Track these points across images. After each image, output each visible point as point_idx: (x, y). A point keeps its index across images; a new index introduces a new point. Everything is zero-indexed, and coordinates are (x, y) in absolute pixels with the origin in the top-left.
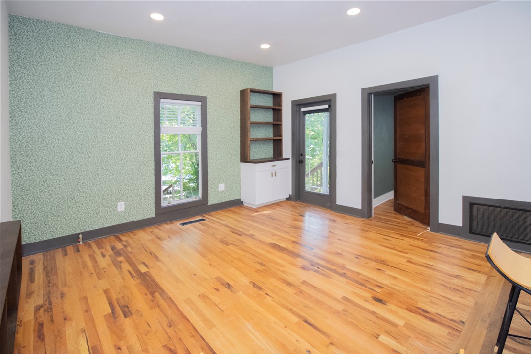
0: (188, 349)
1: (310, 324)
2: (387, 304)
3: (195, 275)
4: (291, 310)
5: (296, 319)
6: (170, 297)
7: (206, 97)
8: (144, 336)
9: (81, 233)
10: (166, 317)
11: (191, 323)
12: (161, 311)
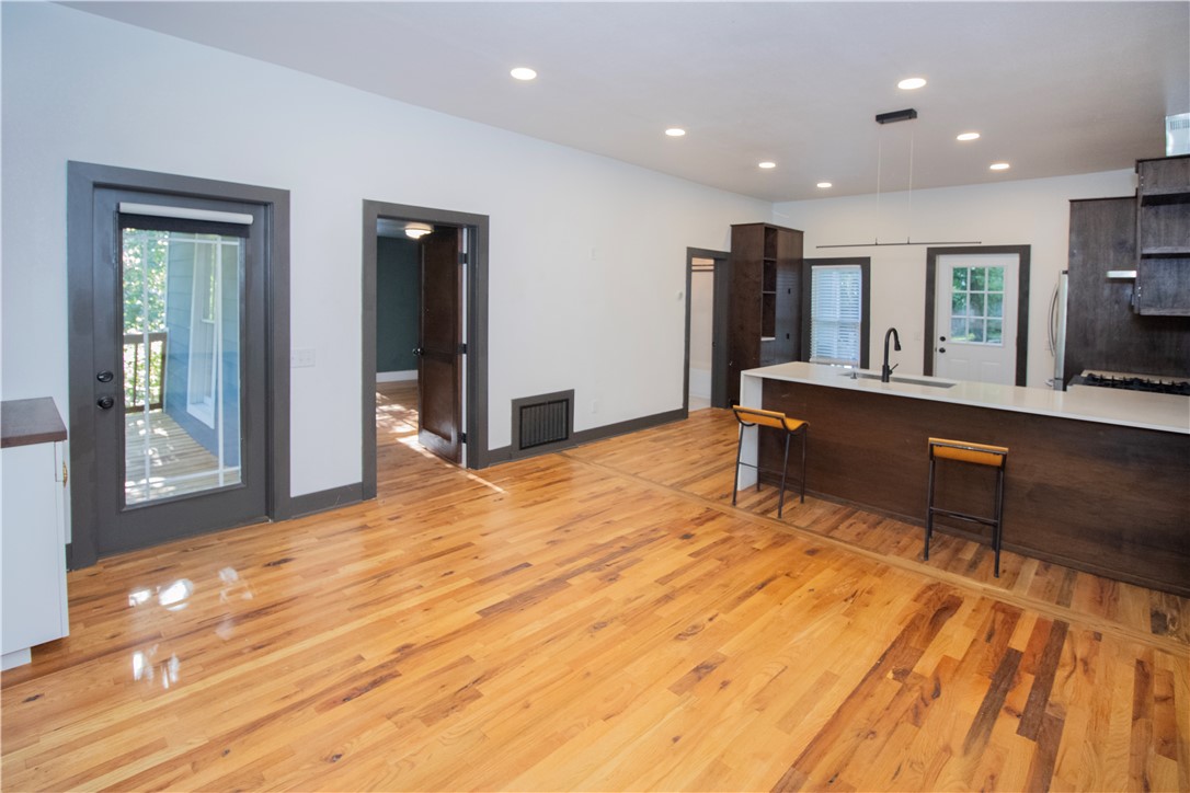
0: (897, 694)
3: (676, 740)
6: (794, 766)
8: (927, 766)
10: (856, 748)
11: (844, 704)
12: (847, 765)
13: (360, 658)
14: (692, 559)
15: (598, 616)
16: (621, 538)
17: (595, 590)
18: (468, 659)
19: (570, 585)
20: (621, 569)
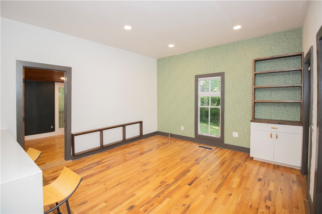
1: (119, 184)
2: (128, 210)
4: (128, 179)
5: (122, 181)
7: (224, 72)
9: (170, 134)
13: (204, 162)
14: (135, 193)
15: (164, 172)
16: (160, 203)
17: (167, 178)
18: (186, 163)
19: (174, 179)
20: (160, 186)
